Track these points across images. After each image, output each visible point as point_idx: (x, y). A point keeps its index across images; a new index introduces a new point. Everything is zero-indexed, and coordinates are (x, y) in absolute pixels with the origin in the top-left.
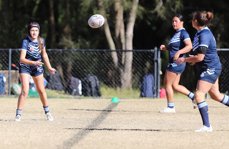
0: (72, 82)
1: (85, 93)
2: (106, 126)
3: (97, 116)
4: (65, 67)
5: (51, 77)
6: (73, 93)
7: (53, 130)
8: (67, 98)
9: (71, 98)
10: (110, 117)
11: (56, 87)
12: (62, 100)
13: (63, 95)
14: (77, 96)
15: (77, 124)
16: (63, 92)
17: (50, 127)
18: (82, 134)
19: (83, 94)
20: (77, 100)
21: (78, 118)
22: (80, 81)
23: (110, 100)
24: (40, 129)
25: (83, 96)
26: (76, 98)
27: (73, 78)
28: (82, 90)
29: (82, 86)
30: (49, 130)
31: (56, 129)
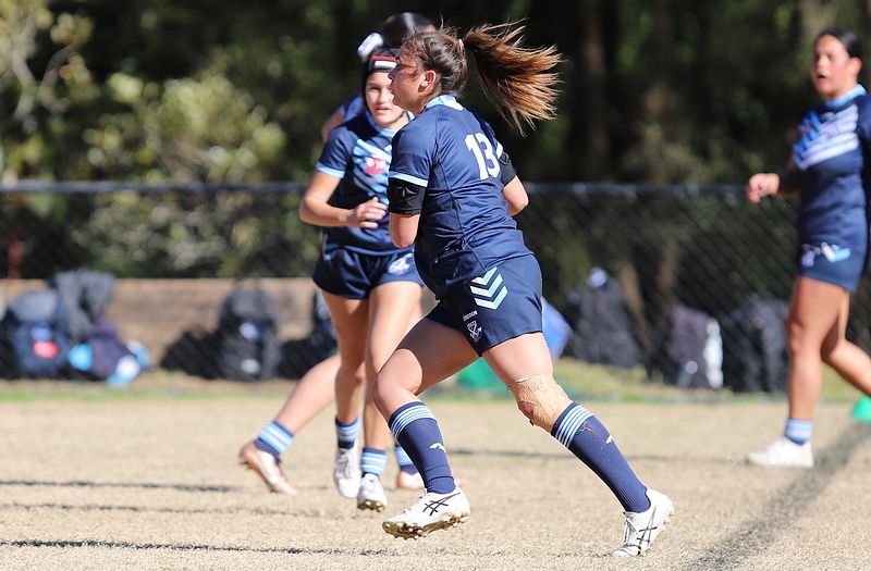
0: (680, 331)
1: (737, 378)
2: (828, 525)
3: (787, 482)
4: (646, 263)
5: (586, 309)
6: (684, 379)
7: (592, 543)
8: (657, 401)
9: (672, 402)
10: (844, 485)
11: (609, 351)
12: (635, 408)
13: (638, 390)
14: (702, 394)
15: (697, 517)
16: (639, 373)
17: (578, 530)
18: (721, 561)
19: (726, 382)
20: (702, 411)
21: (703, 489)
22: (713, 328)
23: (843, 411)
24: (536, 540)
25: (727, 393)
26: (696, 401)
27: (682, 315)
28: (725, 367)
29: (726, 349)
30: (575, 542)
31: (607, 540)
